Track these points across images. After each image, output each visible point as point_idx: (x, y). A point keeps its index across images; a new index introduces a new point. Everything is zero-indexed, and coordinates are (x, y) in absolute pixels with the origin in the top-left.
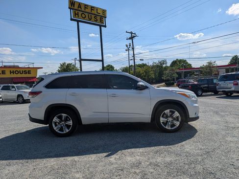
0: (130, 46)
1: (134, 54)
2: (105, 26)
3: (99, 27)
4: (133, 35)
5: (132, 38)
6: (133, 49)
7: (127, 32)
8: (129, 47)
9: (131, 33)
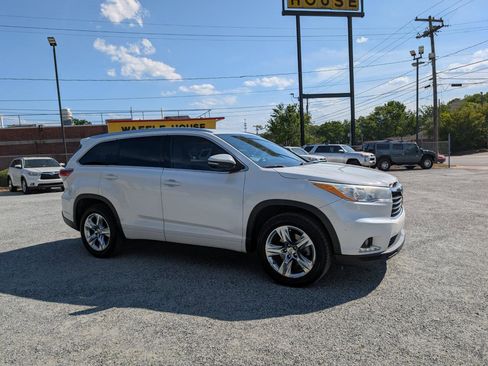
0: (421, 53)
1: (434, 73)
2: (362, 15)
3: (346, 18)
4: (434, 24)
5: (430, 33)
6: (433, 59)
7: (417, 20)
8: (418, 56)
9: (430, 20)
